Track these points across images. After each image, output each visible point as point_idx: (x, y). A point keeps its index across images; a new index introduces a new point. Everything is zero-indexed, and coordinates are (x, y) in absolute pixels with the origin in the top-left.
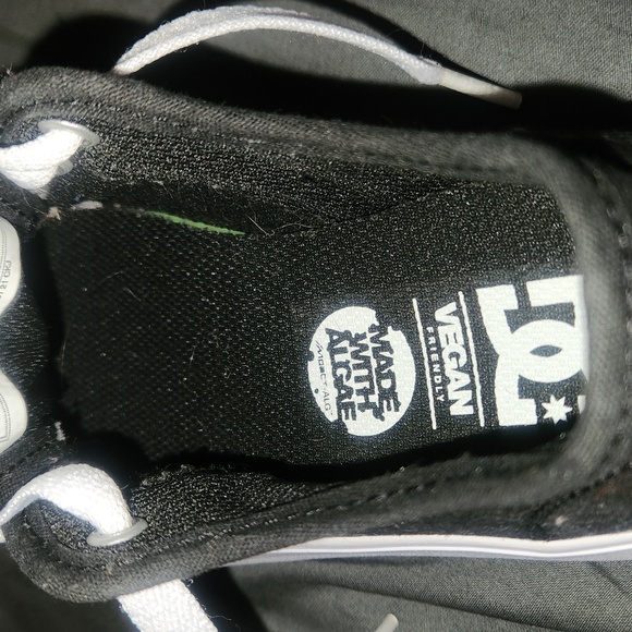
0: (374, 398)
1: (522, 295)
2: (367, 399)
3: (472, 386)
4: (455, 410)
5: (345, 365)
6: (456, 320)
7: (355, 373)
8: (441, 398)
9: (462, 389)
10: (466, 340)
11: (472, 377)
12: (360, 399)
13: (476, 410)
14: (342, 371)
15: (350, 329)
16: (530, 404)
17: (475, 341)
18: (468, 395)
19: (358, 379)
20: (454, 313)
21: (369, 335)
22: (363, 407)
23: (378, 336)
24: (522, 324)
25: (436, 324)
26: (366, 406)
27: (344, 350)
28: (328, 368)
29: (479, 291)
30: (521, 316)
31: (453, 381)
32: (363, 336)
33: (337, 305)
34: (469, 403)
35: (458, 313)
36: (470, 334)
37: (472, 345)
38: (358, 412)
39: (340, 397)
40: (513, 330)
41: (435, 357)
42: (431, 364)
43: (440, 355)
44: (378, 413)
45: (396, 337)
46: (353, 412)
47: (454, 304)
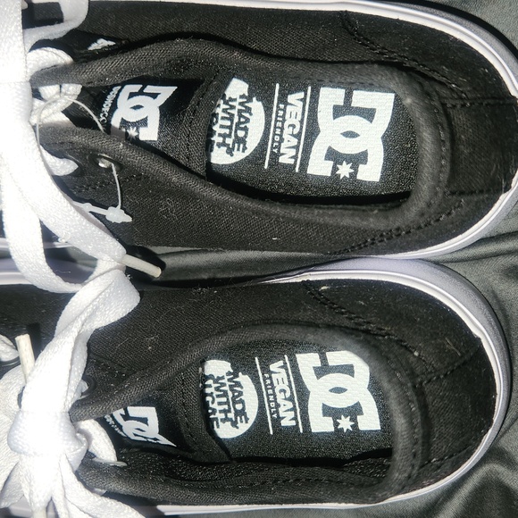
0: (231, 415)
1: (324, 359)
2: (226, 416)
3: (294, 409)
4: (284, 423)
5: (211, 395)
6: (283, 371)
8: (275, 416)
9: (288, 410)
10: (289, 382)
11: (294, 403)
12: (223, 416)
13: (297, 423)
14: (208, 399)
15: (213, 373)
16: (330, 420)
17: (295, 384)
18: (292, 414)
20: (282, 367)
21: (227, 378)
22: (224, 420)
23: (232, 379)
24: (323, 375)
25: (270, 372)
26: (226, 419)
27: (210, 386)
29: (297, 355)
30: (323, 370)
31: (282, 406)
32: (223, 378)
34: (292, 419)
35: (284, 367)
36: (292, 379)
37: (293, 385)
38: (220, 423)
39: (208, 415)
40: (318, 378)
41: (270, 391)
42: (268, 395)
43: (274, 391)
44: (234, 424)
45: (244, 379)
46: (217, 423)
47: (282, 362)
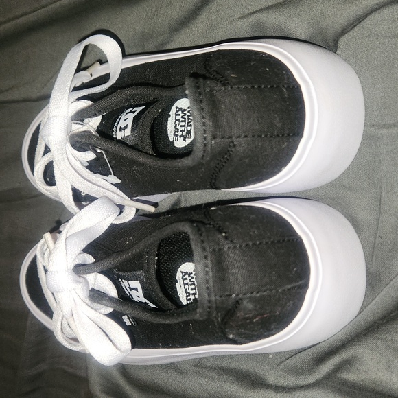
5: (187, 284)
7: (191, 287)
14: (187, 287)
19: (192, 289)
27: (186, 279)
28: (183, 286)
33: (183, 262)
39: (187, 296)
